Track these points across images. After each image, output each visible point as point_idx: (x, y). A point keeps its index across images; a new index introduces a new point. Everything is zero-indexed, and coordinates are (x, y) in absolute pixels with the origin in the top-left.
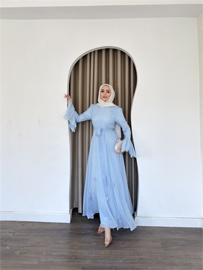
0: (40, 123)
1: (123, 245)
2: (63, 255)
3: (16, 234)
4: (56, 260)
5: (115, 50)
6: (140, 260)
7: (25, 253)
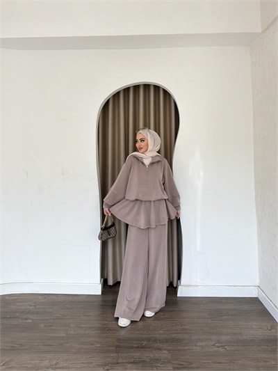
0: (63, 175)
3: (37, 307)
6: (183, 330)
7: (51, 326)
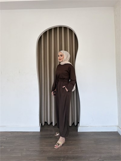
1: (71, 143)
2: (36, 150)
3: (7, 139)
4: (32, 153)
5: (65, 28)
6: (81, 151)
7: (13, 150)
